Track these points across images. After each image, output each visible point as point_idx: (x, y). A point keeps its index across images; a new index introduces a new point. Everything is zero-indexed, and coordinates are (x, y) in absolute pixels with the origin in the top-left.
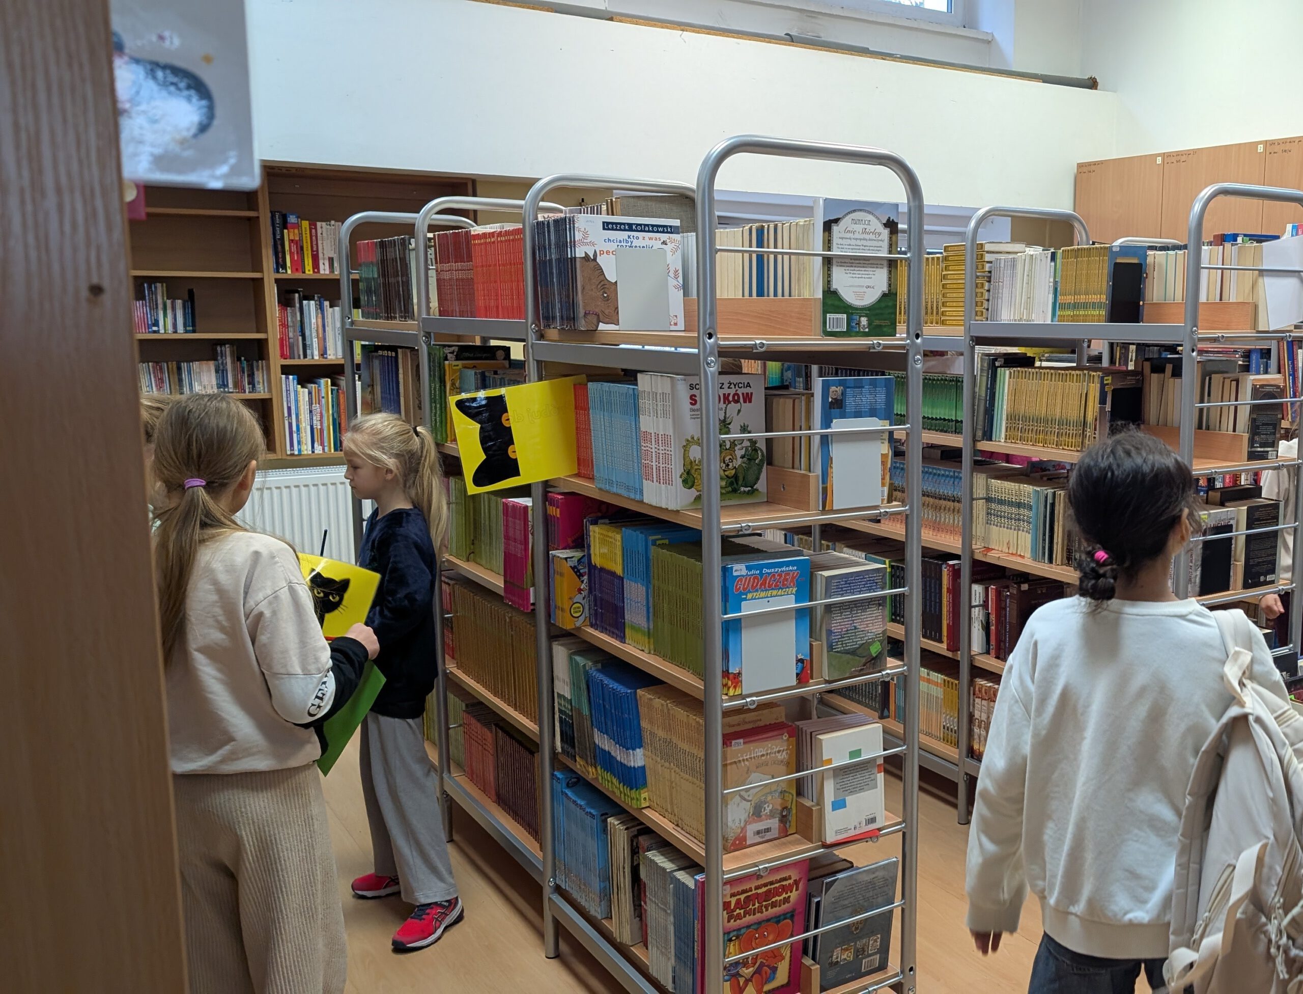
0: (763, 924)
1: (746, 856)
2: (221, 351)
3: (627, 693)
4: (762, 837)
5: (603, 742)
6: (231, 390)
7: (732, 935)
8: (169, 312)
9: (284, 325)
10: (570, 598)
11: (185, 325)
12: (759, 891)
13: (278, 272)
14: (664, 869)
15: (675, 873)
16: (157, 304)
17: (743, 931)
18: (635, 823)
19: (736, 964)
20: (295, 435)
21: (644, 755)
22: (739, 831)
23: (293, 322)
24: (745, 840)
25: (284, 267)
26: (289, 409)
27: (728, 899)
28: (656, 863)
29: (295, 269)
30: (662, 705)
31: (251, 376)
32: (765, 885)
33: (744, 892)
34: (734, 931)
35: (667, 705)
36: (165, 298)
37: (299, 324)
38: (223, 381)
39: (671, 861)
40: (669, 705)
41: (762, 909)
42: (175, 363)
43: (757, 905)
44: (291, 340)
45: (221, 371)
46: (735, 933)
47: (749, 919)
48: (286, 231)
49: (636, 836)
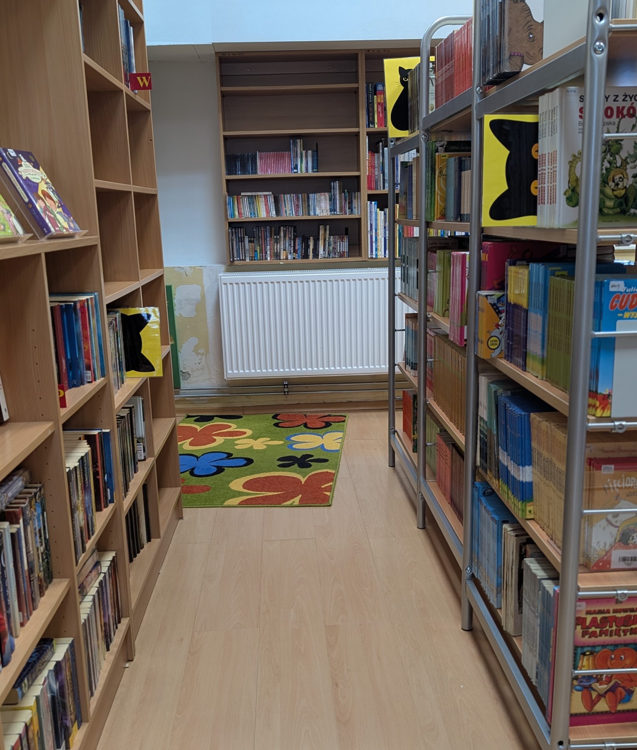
0: (620, 647)
1: (609, 579)
2: (334, 186)
3: (521, 415)
4: (629, 565)
5: (504, 458)
6: (338, 213)
7: (586, 649)
8: (304, 159)
9: (372, 166)
10: (488, 332)
11: (313, 168)
12: (618, 615)
13: (369, 127)
14: (535, 576)
15: (543, 581)
16: (297, 154)
17: (598, 649)
18: (522, 533)
19: (589, 677)
20: (374, 244)
21: (533, 472)
22: (604, 553)
23: (378, 164)
24: (610, 564)
25: (373, 123)
26: (371, 225)
27: (583, 615)
28: (531, 570)
29: (380, 125)
30: (547, 427)
31: (351, 203)
32: (625, 611)
33: (600, 612)
34: (588, 646)
35: (551, 426)
36: (302, 150)
37: (381, 165)
38: (334, 207)
39: (544, 570)
40: (553, 427)
41: (619, 633)
42: (306, 194)
43: (614, 628)
44: (376, 177)
45: (332, 200)
46: (589, 649)
47: (604, 639)
48: (375, 96)
49: (524, 544)
